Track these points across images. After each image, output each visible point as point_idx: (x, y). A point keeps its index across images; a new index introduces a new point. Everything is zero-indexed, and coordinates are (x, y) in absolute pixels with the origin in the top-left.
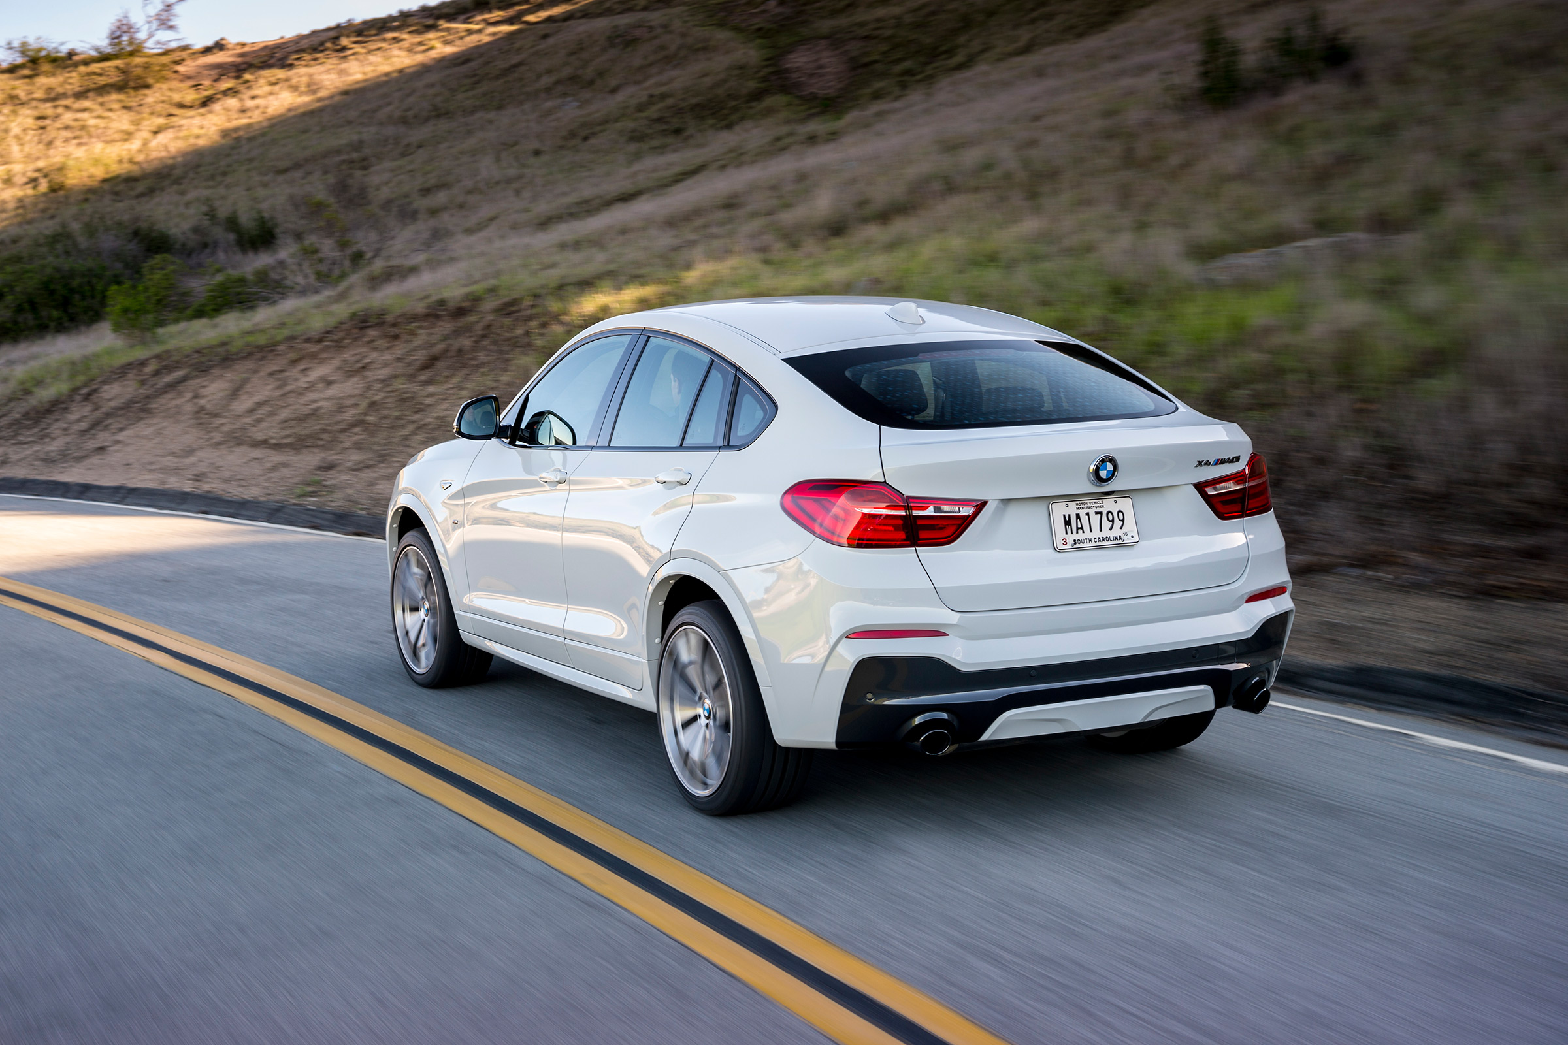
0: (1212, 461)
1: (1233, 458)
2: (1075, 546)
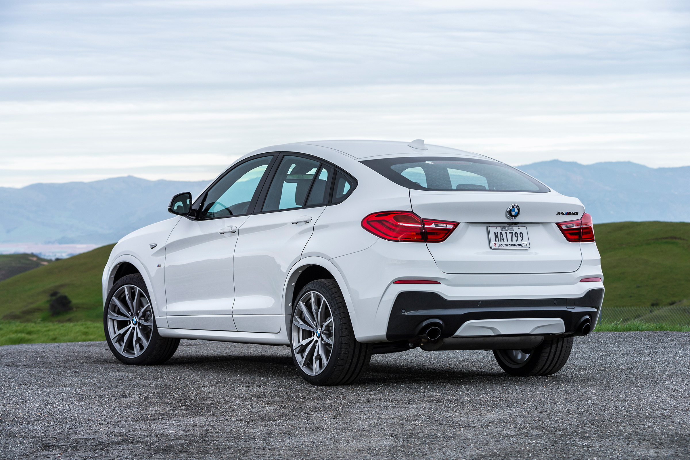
0: (565, 213)
1: (575, 212)
2: (500, 247)
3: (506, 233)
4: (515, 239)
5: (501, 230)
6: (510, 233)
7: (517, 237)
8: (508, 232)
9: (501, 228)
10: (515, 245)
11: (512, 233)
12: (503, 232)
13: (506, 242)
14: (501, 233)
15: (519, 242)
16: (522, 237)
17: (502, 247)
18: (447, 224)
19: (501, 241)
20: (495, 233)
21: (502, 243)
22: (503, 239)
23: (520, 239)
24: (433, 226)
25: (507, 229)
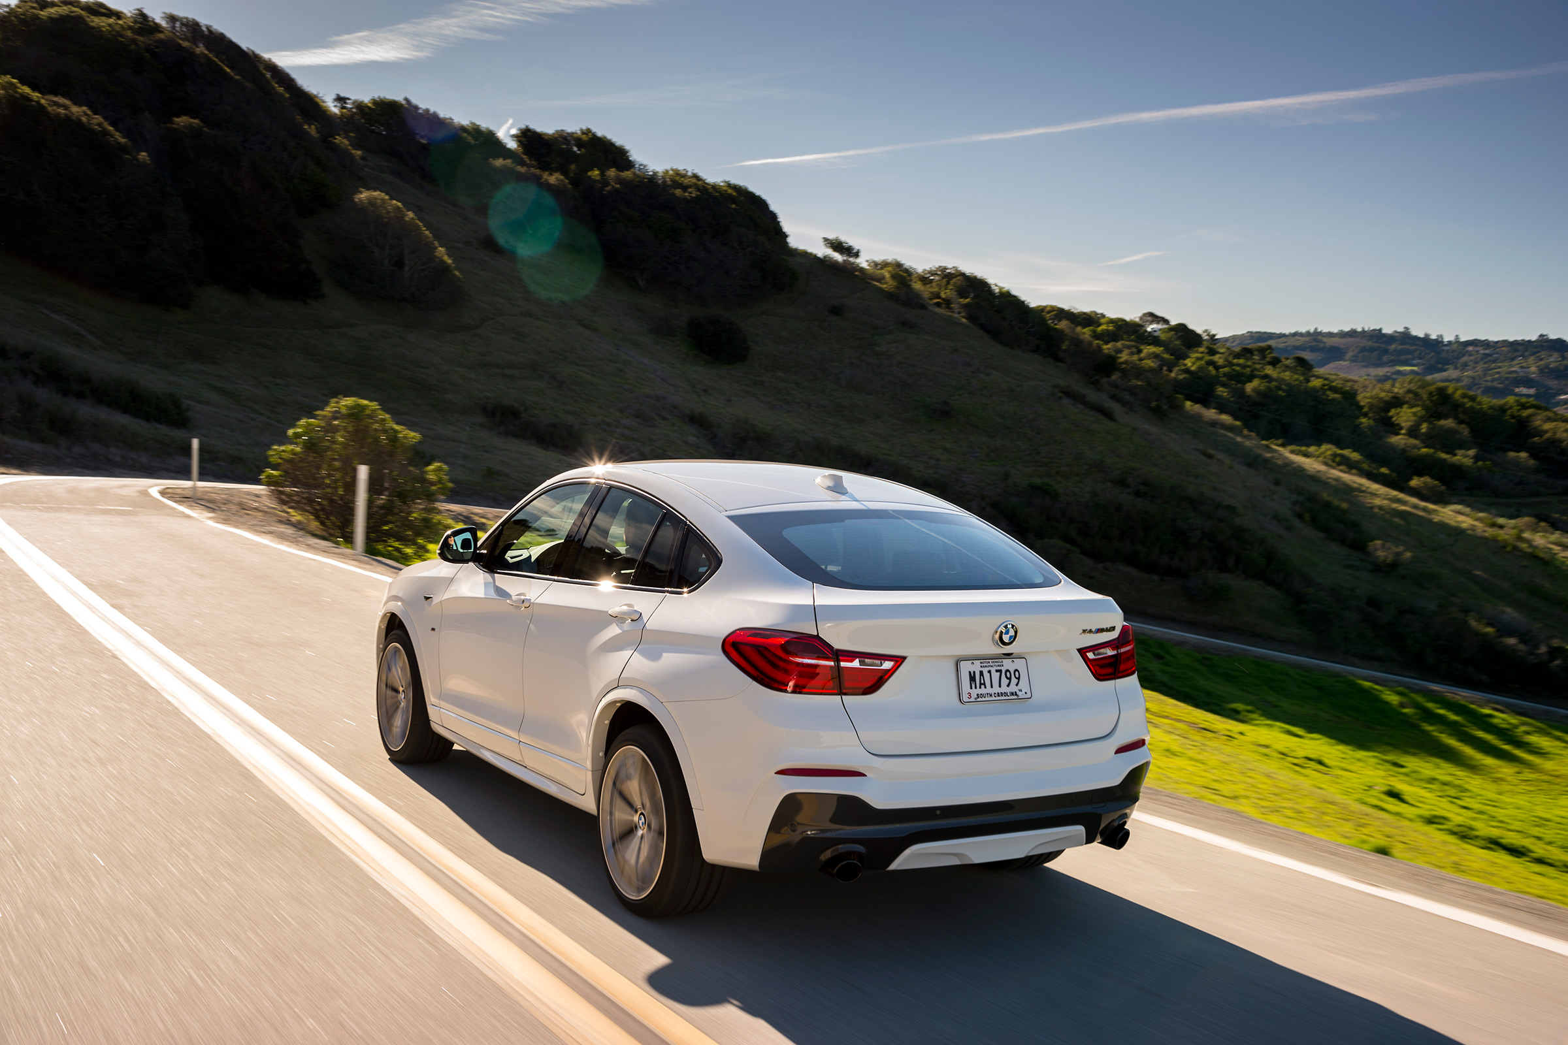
0: (1093, 630)
1: (1110, 628)
2: (978, 700)
3: (989, 672)
4: (1005, 681)
5: (981, 667)
6: (997, 671)
7: (1010, 679)
8: (993, 670)
9: (981, 663)
10: (1006, 694)
11: (1000, 671)
12: (985, 671)
13: (989, 690)
14: (981, 673)
15: (1013, 688)
16: (1018, 679)
17: (983, 699)
18: (883, 660)
19: (980, 688)
20: (970, 672)
21: (983, 691)
22: (984, 684)
23: (1014, 681)
24: (856, 664)
25: (991, 664)
